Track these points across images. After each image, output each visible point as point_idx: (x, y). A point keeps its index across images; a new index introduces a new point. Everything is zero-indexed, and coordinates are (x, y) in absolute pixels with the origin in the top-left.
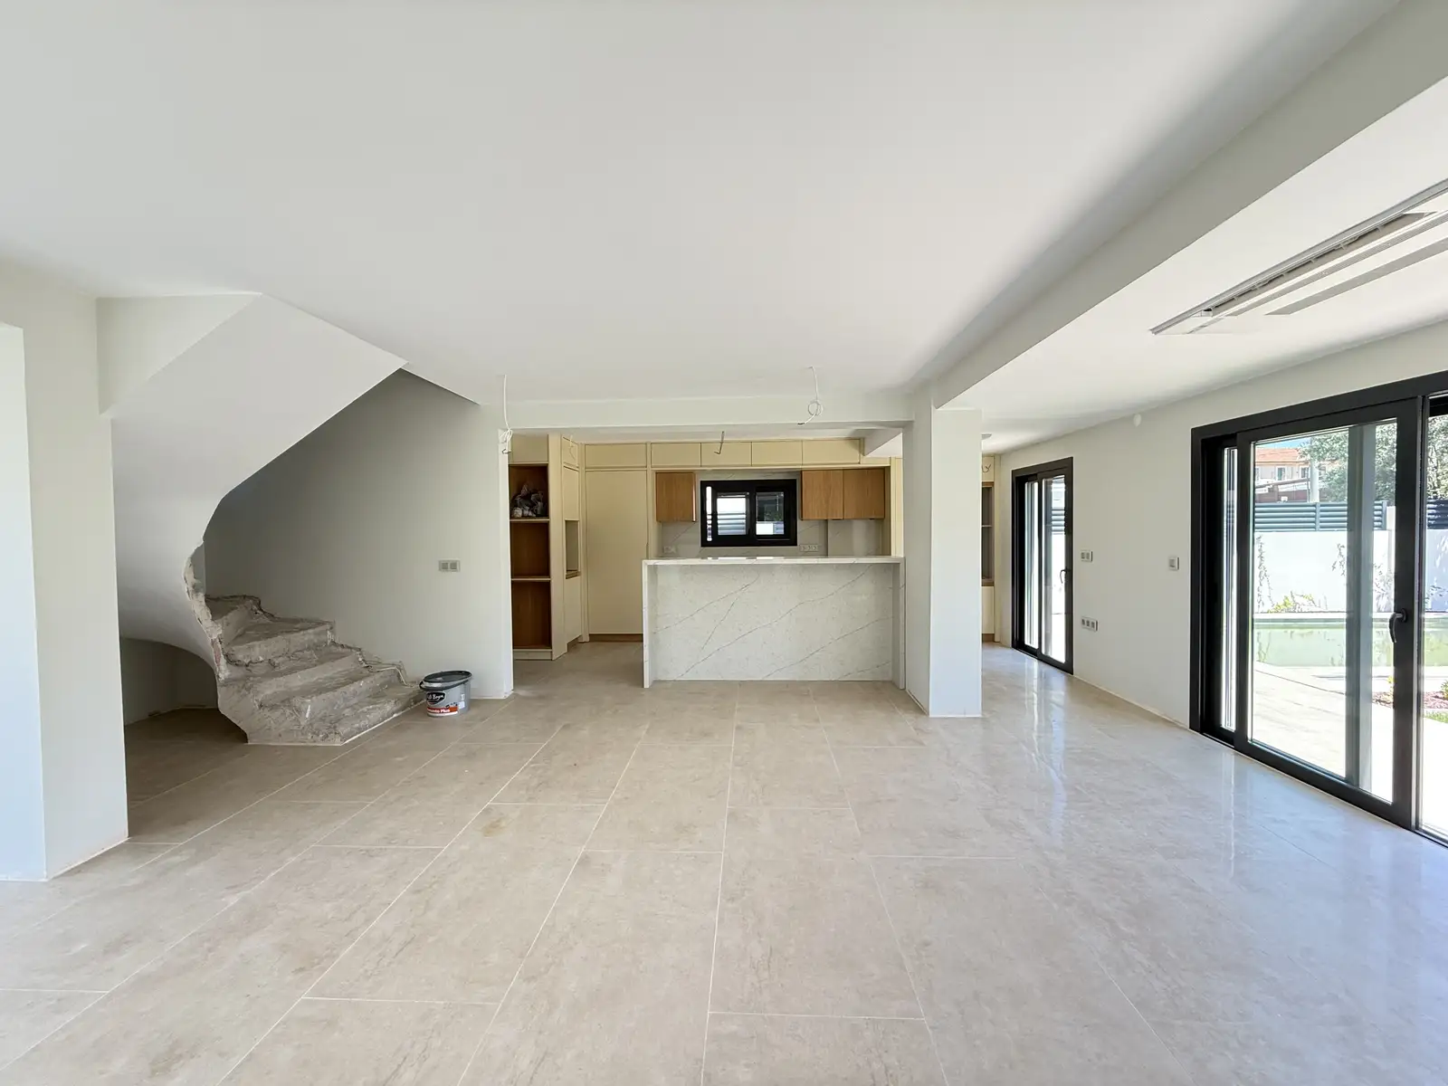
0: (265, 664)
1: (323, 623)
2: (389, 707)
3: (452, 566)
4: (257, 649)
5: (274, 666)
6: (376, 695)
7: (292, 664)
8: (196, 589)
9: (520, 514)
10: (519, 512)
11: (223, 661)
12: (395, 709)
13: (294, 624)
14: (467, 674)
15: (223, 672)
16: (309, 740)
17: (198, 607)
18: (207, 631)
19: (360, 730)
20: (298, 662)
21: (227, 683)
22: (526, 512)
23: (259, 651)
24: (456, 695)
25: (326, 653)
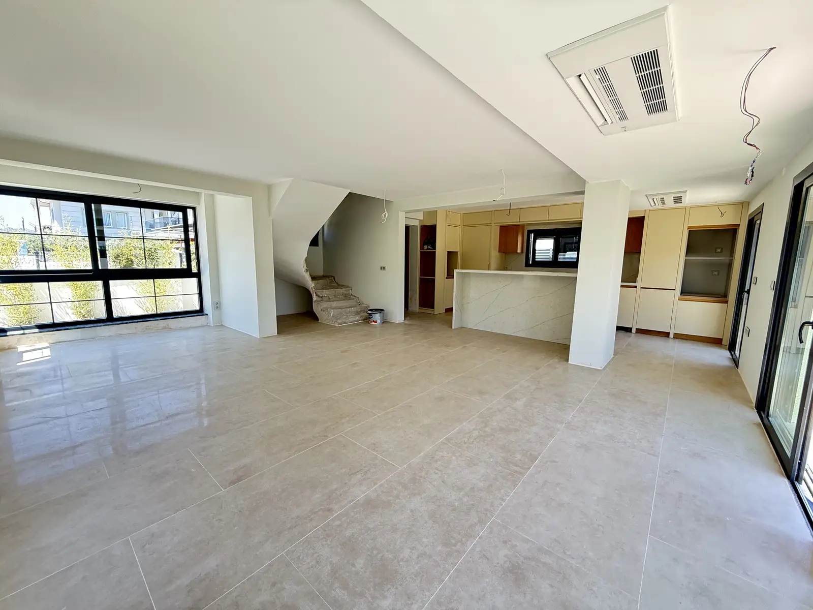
0: (327, 298)
1: (348, 287)
2: (357, 318)
3: (383, 268)
4: (324, 292)
5: (329, 298)
6: (357, 313)
7: (334, 299)
8: (307, 271)
9: (426, 248)
10: (426, 247)
11: (315, 295)
12: (360, 319)
13: (339, 286)
14: (383, 310)
15: (315, 298)
16: (330, 323)
17: (307, 277)
18: (311, 285)
19: (345, 323)
20: (336, 298)
21: (315, 301)
22: (429, 247)
23: (325, 293)
24: (377, 317)
25: (347, 297)
